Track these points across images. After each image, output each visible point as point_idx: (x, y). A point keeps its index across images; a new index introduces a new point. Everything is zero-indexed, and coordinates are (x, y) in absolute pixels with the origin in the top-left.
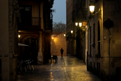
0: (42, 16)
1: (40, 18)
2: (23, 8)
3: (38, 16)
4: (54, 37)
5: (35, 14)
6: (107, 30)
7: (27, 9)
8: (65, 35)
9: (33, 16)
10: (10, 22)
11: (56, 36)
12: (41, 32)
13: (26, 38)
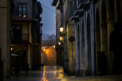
0: (30, 33)
1: (29, 35)
2: (15, 27)
3: (27, 33)
4: (46, 48)
5: (25, 31)
6: (71, 43)
7: (18, 28)
8: (54, 47)
9: (23, 33)
10: (7, 40)
11: (48, 48)
12: (30, 45)
13: (16, 51)
